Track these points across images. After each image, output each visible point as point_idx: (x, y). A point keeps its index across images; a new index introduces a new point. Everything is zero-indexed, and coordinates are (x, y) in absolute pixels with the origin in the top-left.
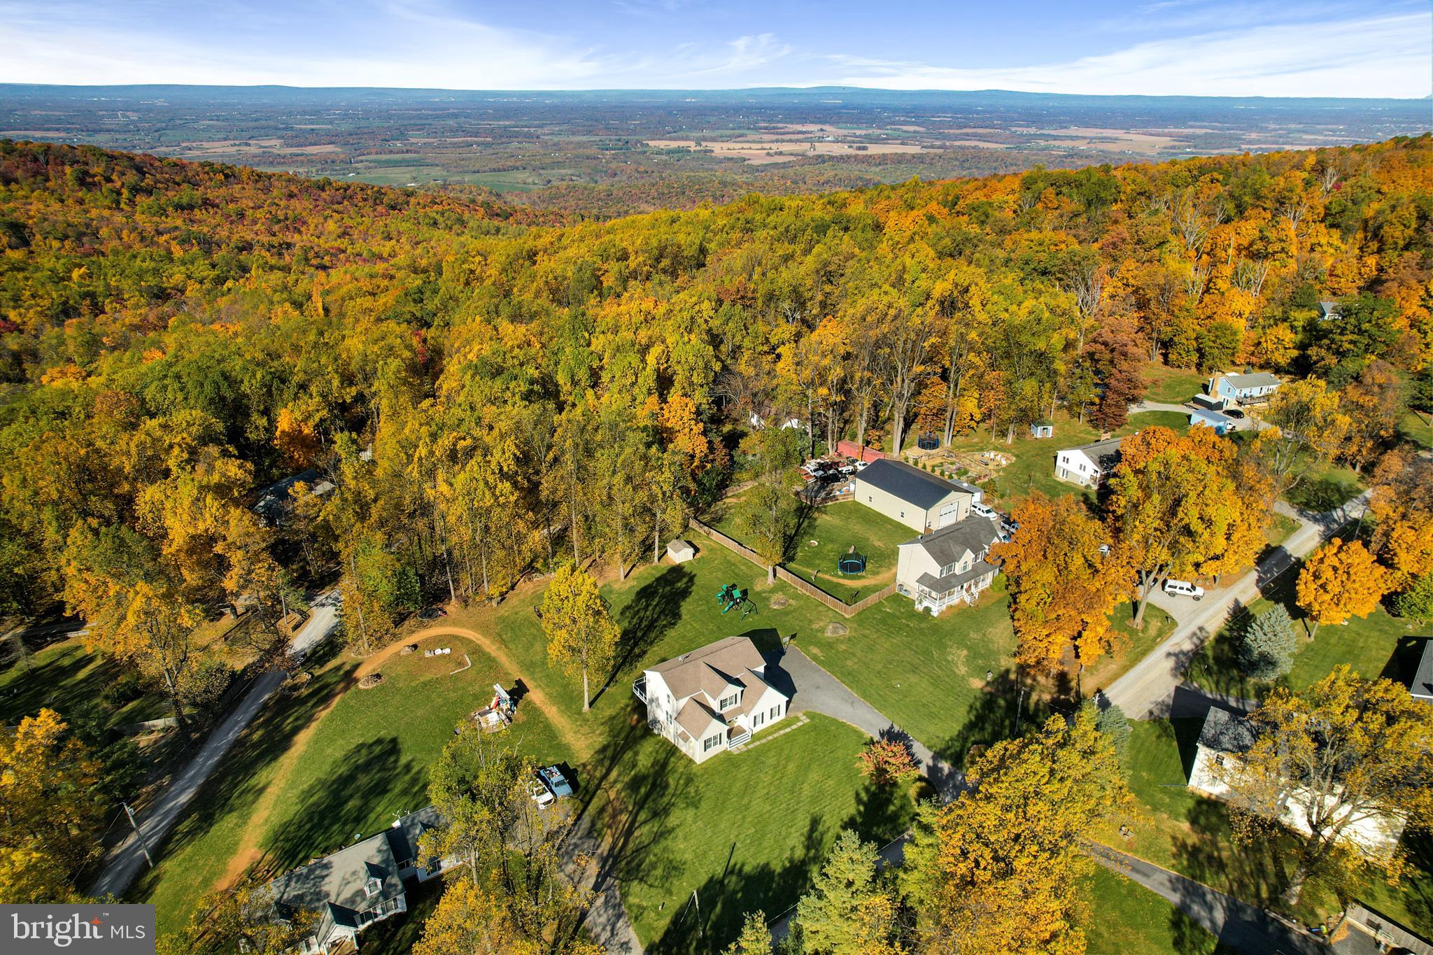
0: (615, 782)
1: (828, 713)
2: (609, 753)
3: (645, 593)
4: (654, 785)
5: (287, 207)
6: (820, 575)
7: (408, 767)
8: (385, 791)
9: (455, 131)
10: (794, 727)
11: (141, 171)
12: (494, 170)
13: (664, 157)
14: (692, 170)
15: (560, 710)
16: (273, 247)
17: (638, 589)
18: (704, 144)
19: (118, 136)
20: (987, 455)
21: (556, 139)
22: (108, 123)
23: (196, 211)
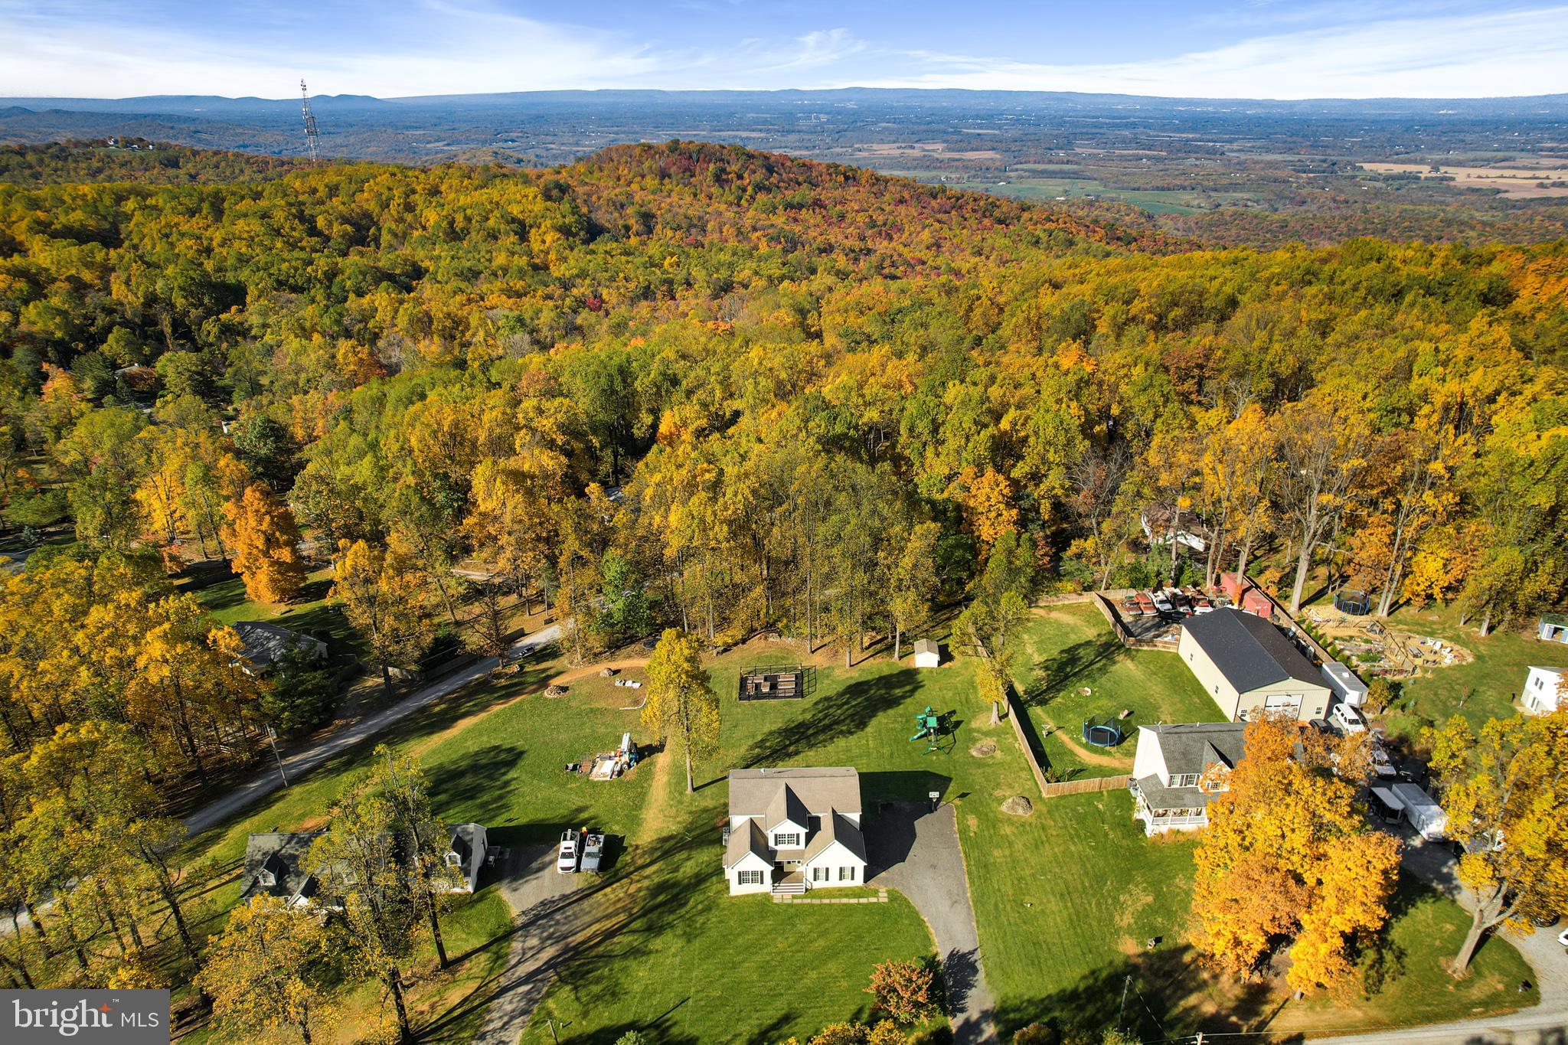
0: (647, 877)
1: (916, 901)
2: (667, 846)
3: (856, 689)
4: (675, 897)
5: (891, 213)
6: (1059, 733)
7: (507, 783)
8: (472, 798)
9: (1125, 143)
10: (863, 901)
11: (770, 170)
12: (1158, 188)
13: (1378, 185)
14: (1412, 202)
15: (669, 784)
16: (853, 251)
17: (853, 682)
18: (1443, 169)
19: (806, 137)
20: (1430, 642)
21: (1243, 157)
22: (803, 124)
23: (804, 211)
